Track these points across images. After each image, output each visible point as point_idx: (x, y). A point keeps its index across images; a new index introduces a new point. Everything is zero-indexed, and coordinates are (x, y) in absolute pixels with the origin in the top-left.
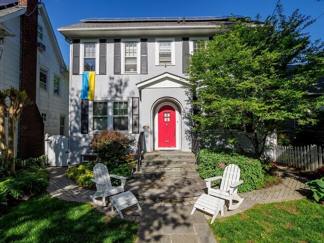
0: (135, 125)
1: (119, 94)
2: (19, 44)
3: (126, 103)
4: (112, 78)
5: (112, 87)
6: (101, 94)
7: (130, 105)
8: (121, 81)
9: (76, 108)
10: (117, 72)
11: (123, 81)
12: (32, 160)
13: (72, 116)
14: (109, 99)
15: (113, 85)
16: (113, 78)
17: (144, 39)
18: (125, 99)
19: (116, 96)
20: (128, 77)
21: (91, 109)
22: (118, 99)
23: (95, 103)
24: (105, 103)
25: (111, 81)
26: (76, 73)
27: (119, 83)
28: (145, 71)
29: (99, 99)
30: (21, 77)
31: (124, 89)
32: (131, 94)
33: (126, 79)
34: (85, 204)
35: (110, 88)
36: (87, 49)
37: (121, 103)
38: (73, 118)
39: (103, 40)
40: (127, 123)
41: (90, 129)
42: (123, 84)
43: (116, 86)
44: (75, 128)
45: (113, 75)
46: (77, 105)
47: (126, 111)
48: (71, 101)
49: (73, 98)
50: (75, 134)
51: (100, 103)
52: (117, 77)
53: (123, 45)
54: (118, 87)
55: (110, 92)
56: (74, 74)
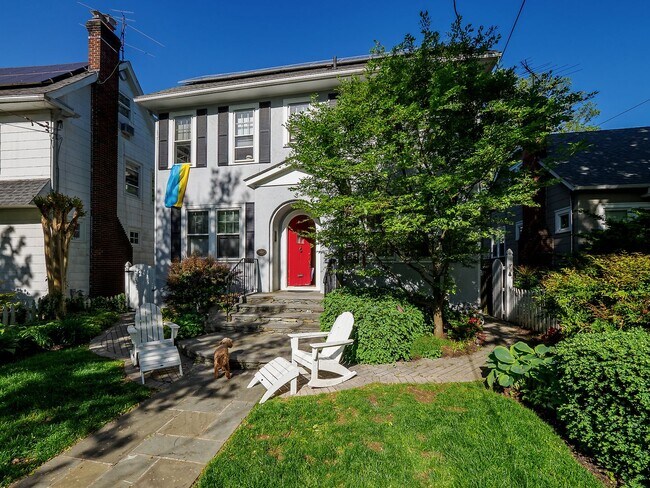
0: (250, 247)
1: (225, 198)
2: (89, 128)
3: (237, 212)
4: (215, 172)
5: (216, 185)
6: (198, 198)
7: (243, 214)
8: (229, 176)
9: (165, 222)
10: (223, 162)
11: (233, 176)
12: (100, 300)
13: (158, 235)
14: (211, 206)
15: (218, 183)
16: (217, 172)
17: (266, 103)
18: (234, 206)
19: (221, 200)
20: (240, 169)
21: (184, 222)
22: (224, 206)
23: (190, 215)
24: (205, 213)
25: (214, 177)
26: (163, 167)
27: (226, 180)
28: (265, 157)
29: (196, 207)
30: (93, 178)
31: (233, 188)
32: (243, 196)
33: (237, 172)
34: (113, 360)
35: (213, 188)
36: (180, 127)
37: (229, 213)
38: (160, 238)
39: (202, 111)
40: (238, 245)
41: (184, 253)
42: (233, 181)
43: (222, 185)
44: (163, 253)
45: (217, 167)
46: (165, 217)
47: (236, 226)
48: (157, 209)
49: (159, 206)
50: (163, 262)
51: (198, 213)
52: (223, 170)
53: (231, 116)
54: (225, 187)
55: (213, 193)
56: (161, 168)
